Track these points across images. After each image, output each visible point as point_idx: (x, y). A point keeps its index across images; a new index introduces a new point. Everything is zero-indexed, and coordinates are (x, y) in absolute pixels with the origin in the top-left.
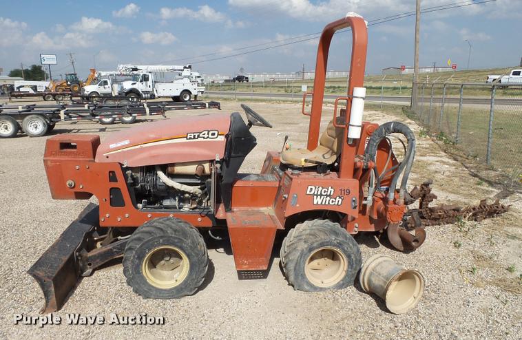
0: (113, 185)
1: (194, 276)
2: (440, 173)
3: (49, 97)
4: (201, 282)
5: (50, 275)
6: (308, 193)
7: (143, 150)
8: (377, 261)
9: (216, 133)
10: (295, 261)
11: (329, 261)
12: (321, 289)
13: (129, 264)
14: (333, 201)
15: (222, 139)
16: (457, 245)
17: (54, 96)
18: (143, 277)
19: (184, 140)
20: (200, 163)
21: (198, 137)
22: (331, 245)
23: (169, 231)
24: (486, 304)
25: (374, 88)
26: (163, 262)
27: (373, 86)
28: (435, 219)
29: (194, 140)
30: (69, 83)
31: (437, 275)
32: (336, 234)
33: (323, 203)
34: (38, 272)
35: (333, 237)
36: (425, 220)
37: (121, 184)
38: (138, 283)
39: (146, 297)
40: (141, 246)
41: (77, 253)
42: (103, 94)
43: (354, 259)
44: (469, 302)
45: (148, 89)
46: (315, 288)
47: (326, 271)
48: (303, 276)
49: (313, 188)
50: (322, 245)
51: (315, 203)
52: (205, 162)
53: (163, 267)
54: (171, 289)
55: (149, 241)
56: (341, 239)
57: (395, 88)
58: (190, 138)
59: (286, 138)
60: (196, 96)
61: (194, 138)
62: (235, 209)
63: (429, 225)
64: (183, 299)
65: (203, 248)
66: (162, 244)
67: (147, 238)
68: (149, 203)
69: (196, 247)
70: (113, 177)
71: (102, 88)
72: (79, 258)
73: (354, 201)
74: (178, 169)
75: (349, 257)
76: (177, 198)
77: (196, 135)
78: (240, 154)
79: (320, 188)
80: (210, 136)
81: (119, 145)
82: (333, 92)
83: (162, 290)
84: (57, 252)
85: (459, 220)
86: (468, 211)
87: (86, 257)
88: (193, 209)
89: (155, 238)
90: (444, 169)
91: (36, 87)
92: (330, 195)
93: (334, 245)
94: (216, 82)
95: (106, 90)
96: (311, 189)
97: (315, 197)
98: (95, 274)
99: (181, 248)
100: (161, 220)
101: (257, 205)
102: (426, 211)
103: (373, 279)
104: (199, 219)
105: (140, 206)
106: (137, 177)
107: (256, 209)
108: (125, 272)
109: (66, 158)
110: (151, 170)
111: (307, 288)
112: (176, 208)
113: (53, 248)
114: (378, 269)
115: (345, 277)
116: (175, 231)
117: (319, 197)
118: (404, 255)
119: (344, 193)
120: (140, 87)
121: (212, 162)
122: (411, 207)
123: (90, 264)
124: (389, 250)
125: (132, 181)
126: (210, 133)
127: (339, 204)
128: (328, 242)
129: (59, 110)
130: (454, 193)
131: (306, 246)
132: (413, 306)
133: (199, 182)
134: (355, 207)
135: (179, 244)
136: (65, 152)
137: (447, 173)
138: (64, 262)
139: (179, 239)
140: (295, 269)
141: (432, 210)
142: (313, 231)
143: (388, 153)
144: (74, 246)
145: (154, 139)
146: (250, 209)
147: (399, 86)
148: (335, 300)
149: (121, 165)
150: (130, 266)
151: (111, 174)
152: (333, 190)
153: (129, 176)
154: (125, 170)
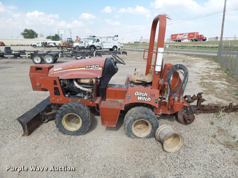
0: (55, 86)
1: (84, 127)
2: (218, 88)
3: (60, 48)
4: (87, 130)
5: (26, 121)
6: (135, 95)
7: (67, 72)
8: (164, 128)
9: (98, 66)
10: (128, 124)
11: (145, 126)
12: (139, 138)
13: (57, 119)
14: (146, 99)
15: (101, 69)
16: (212, 123)
17: (62, 47)
18: (63, 125)
19: (85, 69)
20: (91, 79)
21: (91, 67)
22: (144, 119)
23: (74, 107)
24: (215, 153)
25: (202, 47)
26: (73, 120)
27: (202, 46)
28: (205, 110)
29: (89, 69)
30: (68, 42)
31: (196, 137)
32: (147, 114)
33: (142, 100)
34: (21, 120)
35: (145, 115)
36: (200, 111)
37: (58, 86)
38: (60, 128)
39: (64, 134)
40: (62, 112)
41: (41, 113)
42: (81, 47)
43: (155, 126)
44: (206, 151)
45: (99, 45)
46: (136, 137)
47: (144, 130)
48: (131, 131)
49: (138, 93)
50: (140, 118)
51: (138, 99)
52: (94, 78)
53: (73, 122)
54: (74, 131)
55: (65, 110)
56: (149, 116)
57: (212, 47)
58: (87, 68)
59: (136, 69)
60: (119, 49)
61: (89, 68)
62: (107, 100)
63: (202, 113)
64: (79, 136)
65: (88, 115)
66: (71, 112)
67: (64, 109)
68: (71, 95)
69: (85, 115)
70: (55, 83)
71: (81, 44)
72: (42, 115)
73: (156, 100)
74: (82, 81)
75: (152, 125)
76: (82, 93)
77: (90, 66)
78: (109, 76)
79: (141, 93)
80: (96, 67)
81: (58, 69)
82: (182, 48)
83: (70, 131)
84: (32, 112)
85: (217, 112)
86: (223, 108)
87: (45, 115)
88: (89, 98)
89: (67, 110)
90: (222, 87)
91: (55, 43)
92: (145, 96)
93: (145, 119)
94: (130, 43)
95: (82, 45)
96: (137, 93)
97: (139, 97)
98: (49, 122)
99: (78, 114)
100: (72, 102)
101: (117, 99)
102: (200, 106)
103: (160, 136)
104: (91, 103)
105: (67, 95)
106: (66, 84)
107: (116, 100)
108: (56, 122)
109: (38, 74)
110: (71, 81)
111: (133, 136)
112: (82, 97)
113: (31, 110)
114: (163, 131)
115: (150, 134)
116: (76, 107)
117: (140, 97)
118: (184, 126)
119: (152, 96)
120: (96, 44)
121: (96, 78)
122: (192, 104)
123: (47, 118)
124: (178, 123)
125: (63, 85)
126: (96, 66)
127: (150, 100)
128: (142, 117)
129: (59, 53)
130: (222, 99)
131: (132, 118)
132: (178, 150)
133: (91, 87)
134: (157, 103)
135: (78, 113)
136: (38, 71)
137: (223, 89)
138: (33, 117)
139: (78, 111)
140: (127, 128)
141: (203, 106)
142: (137, 112)
143: (178, 79)
144: (41, 110)
145: (72, 67)
146: (113, 100)
147: (215, 46)
148: (144, 143)
149: (59, 78)
150: (57, 120)
151: (55, 82)
152: (147, 94)
153: (62, 82)
154: (60, 80)
